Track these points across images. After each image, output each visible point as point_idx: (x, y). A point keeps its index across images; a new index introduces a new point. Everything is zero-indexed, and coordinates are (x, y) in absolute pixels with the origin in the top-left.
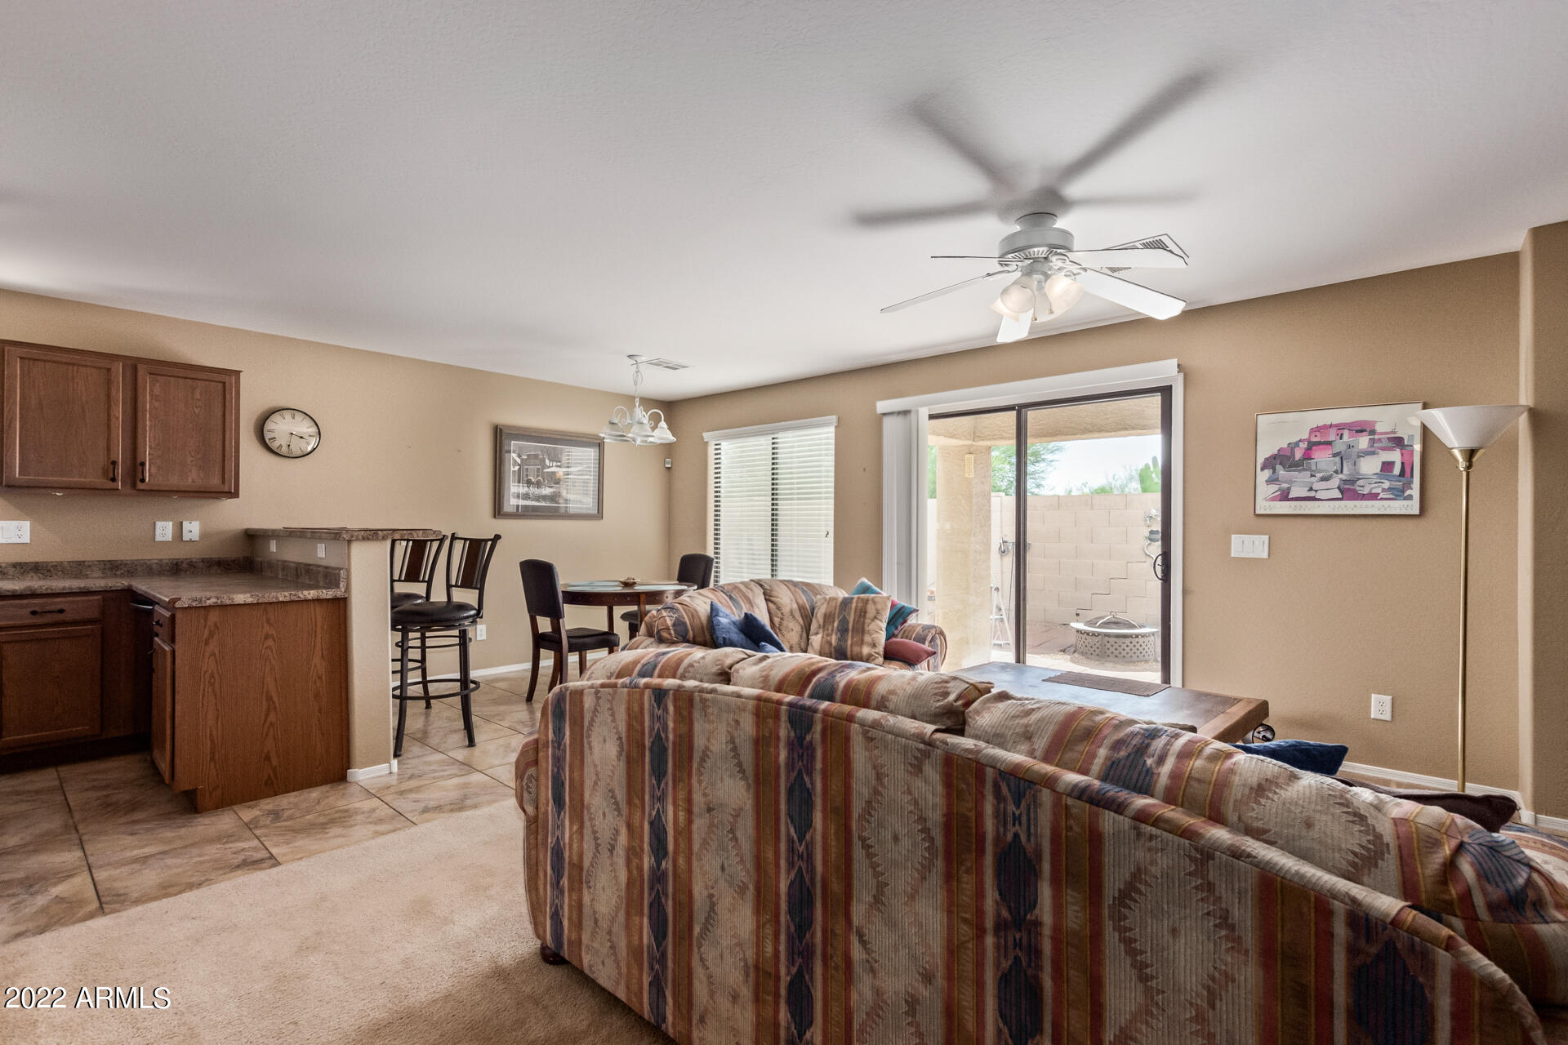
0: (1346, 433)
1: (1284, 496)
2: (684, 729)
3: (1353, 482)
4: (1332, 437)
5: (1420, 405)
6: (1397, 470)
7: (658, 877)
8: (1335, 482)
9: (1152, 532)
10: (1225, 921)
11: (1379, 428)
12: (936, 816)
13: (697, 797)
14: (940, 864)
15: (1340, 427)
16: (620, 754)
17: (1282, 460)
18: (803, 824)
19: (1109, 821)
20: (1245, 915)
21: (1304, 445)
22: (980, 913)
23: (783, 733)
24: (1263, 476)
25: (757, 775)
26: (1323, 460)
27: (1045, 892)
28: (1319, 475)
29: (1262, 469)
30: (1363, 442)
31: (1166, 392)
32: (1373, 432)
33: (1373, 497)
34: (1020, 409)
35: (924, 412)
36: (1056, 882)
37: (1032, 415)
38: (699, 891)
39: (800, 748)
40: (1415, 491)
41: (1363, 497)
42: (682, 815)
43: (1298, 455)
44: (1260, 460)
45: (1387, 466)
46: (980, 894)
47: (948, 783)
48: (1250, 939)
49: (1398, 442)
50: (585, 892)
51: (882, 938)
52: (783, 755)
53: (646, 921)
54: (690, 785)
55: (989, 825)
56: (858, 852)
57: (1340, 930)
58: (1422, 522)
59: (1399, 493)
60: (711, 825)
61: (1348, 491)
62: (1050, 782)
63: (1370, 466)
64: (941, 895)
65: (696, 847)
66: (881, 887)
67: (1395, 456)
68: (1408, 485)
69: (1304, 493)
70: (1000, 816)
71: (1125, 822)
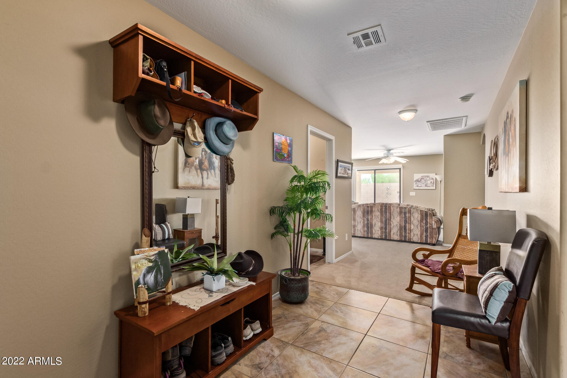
0: (426, 177)
1: (418, 186)
2: (371, 209)
3: (427, 184)
4: (424, 178)
5: (435, 174)
6: (432, 183)
7: (368, 224)
8: (424, 184)
9: (398, 192)
10: (418, 213)
11: (430, 177)
12: (399, 211)
13: (373, 215)
14: (399, 215)
15: (425, 176)
16: (362, 213)
17: (417, 181)
18: (386, 215)
19: (411, 209)
20: (419, 212)
21: (420, 179)
22: (402, 217)
23: (384, 208)
24: (415, 183)
25: (381, 212)
26: (423, 181)
27: (407, 214)
28: (422, 183)
29: (415, 182)
30: (428, 178)
31: (400, 169)
32: (429, 177)
33: (429, 186)
34: (375, 170)
35: (356, 170)
36: (408, 213)
37: (376, 171)
38: (373, 223)
39: (386, 208)
40: (435, 186)
41: (428, 187)
42: (371, 217)
43: (419, 180)
44: (414, 181)
45: (431, 182)
46: (402, 215)
47: (400, 209)
48: (420, 214)
49: (433, 179)
50: (356, 228)
51: (394, 221)
52: (384, 209)
53: (366, 228)
54: (372, 214)
55: (403, 211)
56: (392, 215)
57: (424, 212)
58: (435, 190)
59: (433, 186)
60: (375, 217)
61: (426, 186)
62: (407, 207)
63: (429, 182)
64: (399, 217)
65: (373, 219)
66: (394, 217)
67: (432, 181)
68: (434, 185)
69: (420, 186)
70: (404, 210)
71: (412, 209)
